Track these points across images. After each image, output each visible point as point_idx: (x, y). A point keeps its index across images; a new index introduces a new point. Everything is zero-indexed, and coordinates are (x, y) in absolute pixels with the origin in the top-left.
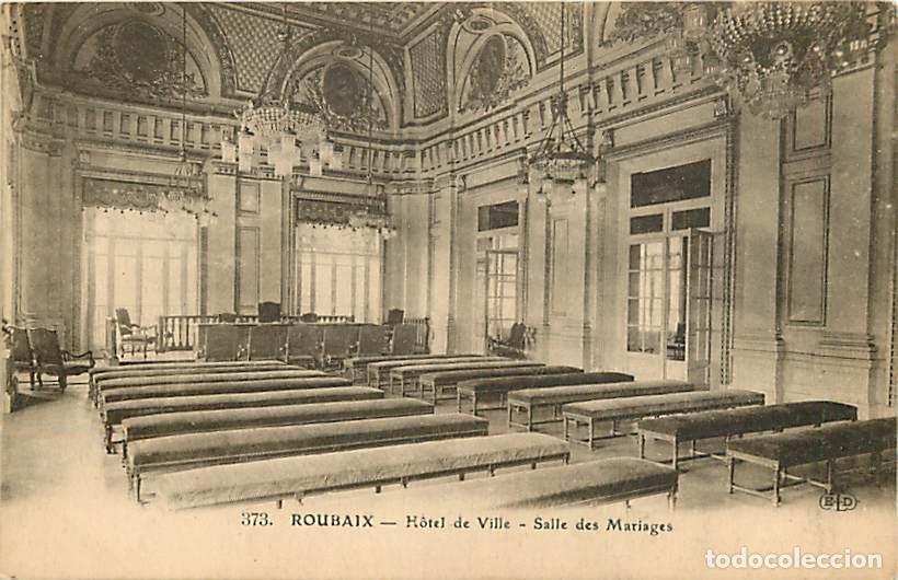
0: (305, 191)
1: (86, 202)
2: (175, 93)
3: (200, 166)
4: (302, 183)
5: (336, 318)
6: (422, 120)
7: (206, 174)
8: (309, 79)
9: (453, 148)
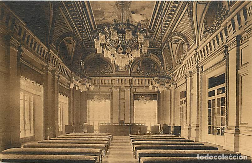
0: (136, 92)
1: (88, 99)
2: (106, 73)
3: (111, 89)
4: (136, 90)
5: (140, 124)
6: (168, 70)
7: (112, 91)
8: (137, 64)
9: (174, 77)
